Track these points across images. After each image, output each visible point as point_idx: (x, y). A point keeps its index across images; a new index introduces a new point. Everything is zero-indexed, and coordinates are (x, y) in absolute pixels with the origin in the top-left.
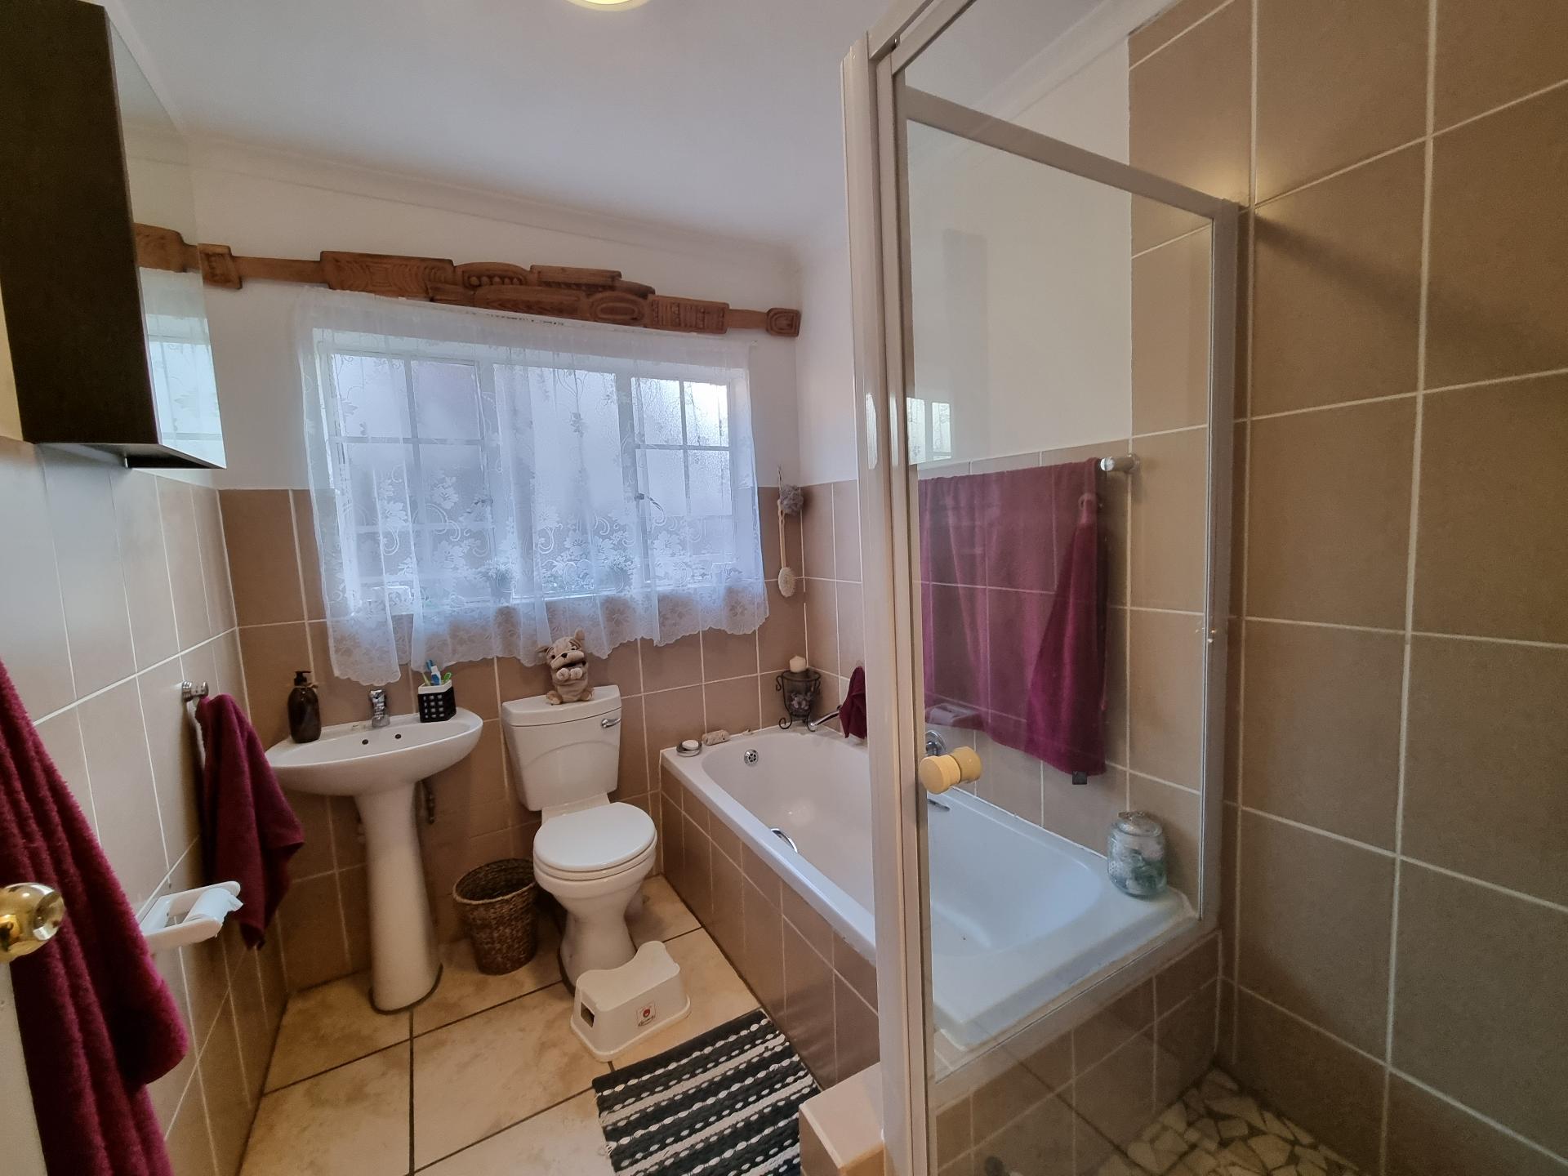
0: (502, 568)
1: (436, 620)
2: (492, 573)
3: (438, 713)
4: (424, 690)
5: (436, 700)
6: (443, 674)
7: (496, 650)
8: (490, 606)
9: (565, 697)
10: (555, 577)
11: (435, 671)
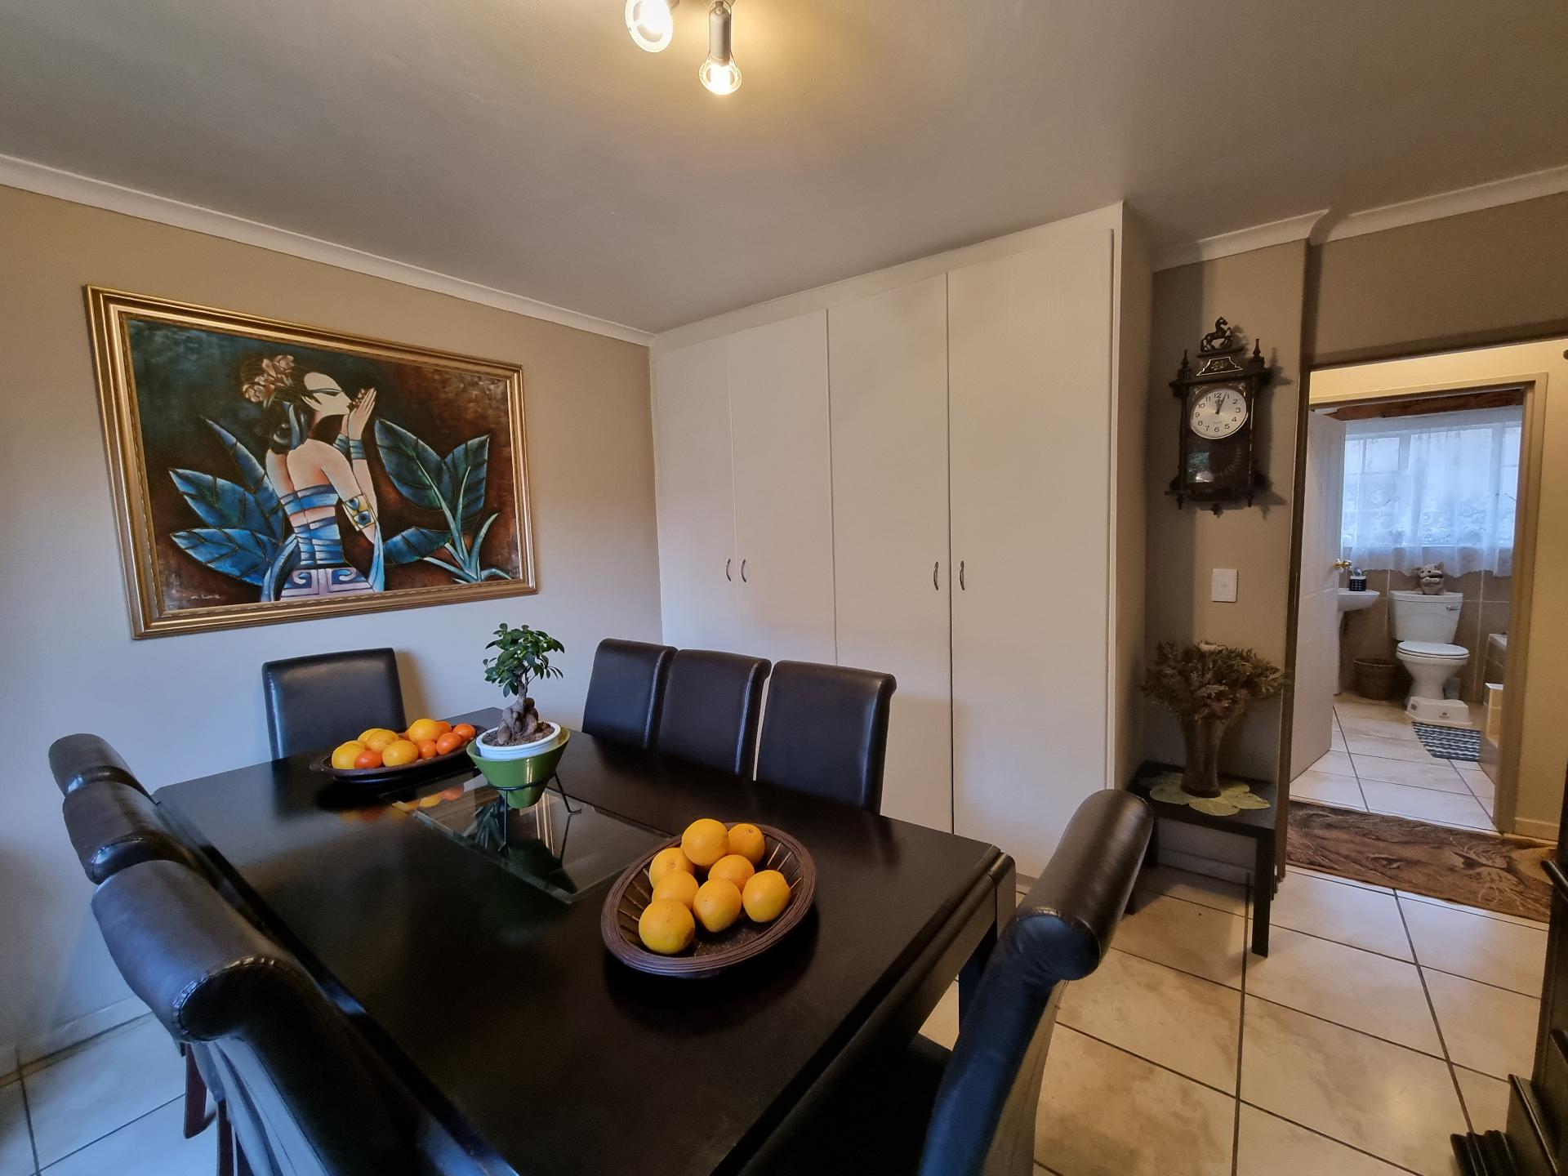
0: (1400, 530)
1: (1363, 549)
2: (1394, 532)
3: (1358, 588)
4: (1352, 578)
5: (1358, 583)
6: (1363, 572)
7: (1391, 567)
8: (1391, 546)
9: (1426, 592)
10: (1431, 536)
11: (1359, 571)
